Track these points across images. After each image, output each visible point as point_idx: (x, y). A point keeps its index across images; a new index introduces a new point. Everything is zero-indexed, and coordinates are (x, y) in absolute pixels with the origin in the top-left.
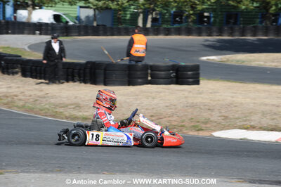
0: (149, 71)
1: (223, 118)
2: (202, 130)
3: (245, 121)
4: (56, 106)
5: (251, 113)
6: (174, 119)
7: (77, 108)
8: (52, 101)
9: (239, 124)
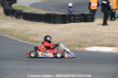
0: (72, 17)
1: (92, 41)
2: (81, 47)
3: (101, 42)
4: (29, 35)
5: (105, 38)
6: (72, 42)
7: (37, 36)
8: (28, 32)
9: (98, 43)
